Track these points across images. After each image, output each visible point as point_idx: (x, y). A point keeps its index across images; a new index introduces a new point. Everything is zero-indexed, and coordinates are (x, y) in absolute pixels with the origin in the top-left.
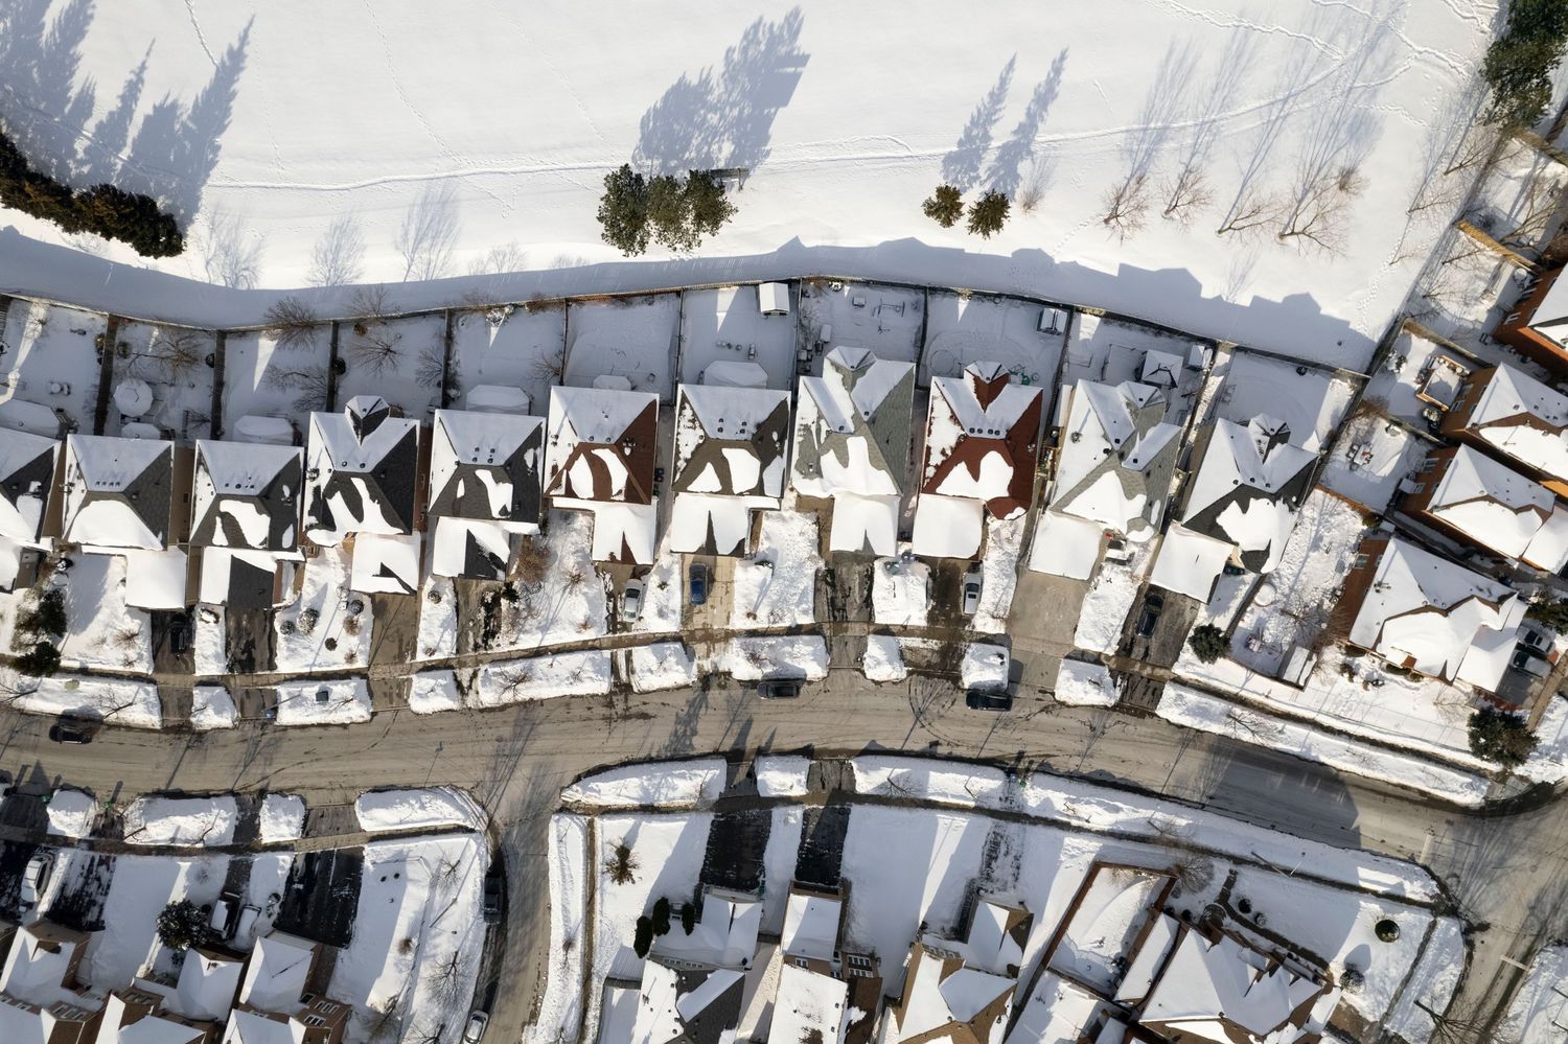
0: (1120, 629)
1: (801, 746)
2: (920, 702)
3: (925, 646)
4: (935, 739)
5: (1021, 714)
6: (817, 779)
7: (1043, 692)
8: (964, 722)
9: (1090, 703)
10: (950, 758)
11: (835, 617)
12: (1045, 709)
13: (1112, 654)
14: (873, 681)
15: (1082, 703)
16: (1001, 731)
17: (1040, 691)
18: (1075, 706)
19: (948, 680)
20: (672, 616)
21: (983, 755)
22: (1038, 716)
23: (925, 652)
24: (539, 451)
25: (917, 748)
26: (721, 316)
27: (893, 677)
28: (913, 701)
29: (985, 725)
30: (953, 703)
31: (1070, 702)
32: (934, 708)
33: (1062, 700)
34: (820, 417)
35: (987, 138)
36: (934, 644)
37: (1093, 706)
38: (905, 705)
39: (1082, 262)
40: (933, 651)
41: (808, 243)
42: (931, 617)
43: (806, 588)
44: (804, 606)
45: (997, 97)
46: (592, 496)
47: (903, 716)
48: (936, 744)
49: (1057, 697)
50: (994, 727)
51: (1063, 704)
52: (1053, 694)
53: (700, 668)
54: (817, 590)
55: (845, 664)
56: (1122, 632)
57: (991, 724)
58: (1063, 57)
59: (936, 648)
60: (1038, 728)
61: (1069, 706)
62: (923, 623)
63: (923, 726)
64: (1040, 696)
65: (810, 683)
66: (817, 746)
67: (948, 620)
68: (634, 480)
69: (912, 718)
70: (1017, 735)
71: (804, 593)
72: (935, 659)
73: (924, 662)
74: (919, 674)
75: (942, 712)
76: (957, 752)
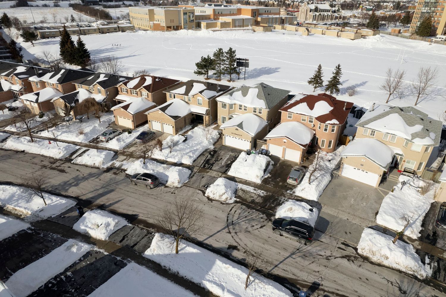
2: (236, 216)
3: (255, 192)
4: (235, 244)
5: (322, 253)
7: (347, 245)
8: (266, 241)
9: (395, 266)
11: (204, 166)
12: (348, 257)
13: (415, 237)
14: (208, 198)
15: (386, 263)
16: (299, 259)
17: (343, 244)
18: (379, 265)
19: (263, 213)
21: (276, 272)
22: (339, 260)
23: (253, 195)
25: (216, 245)
27: (223, 198)
28: (230, 217)
29: (285, 249)
30: (261, 227)
31: (374, 259)
32: (244, 225)
33: (365, 254)
36: (262, 193)
38: (224, 216)
40: (259, 196)
42: (265, 181)
47: (217, 221)
48: (235, 248)
49: (359, 251)
50: (293, 254)
51: (366, 259)
52: (356, 249)
54: (202, 154)
55: (196, 185)
56: (422, 226)
57: (291, 250)
59: (262, 195)
60: (336, 268)
61: (372, 263)
62: (259, 181)
63: (230, 233)
64: (343, 247)
65: (166, 187)
66: (141, 217)
67: (276, 185)
68: (152, 86)
69: (224, 225)
70: (314, 267)
72: (259, 200)
73: (250, 200)
74: (243, 204)
75: (250, 229)
76: (250, 260)
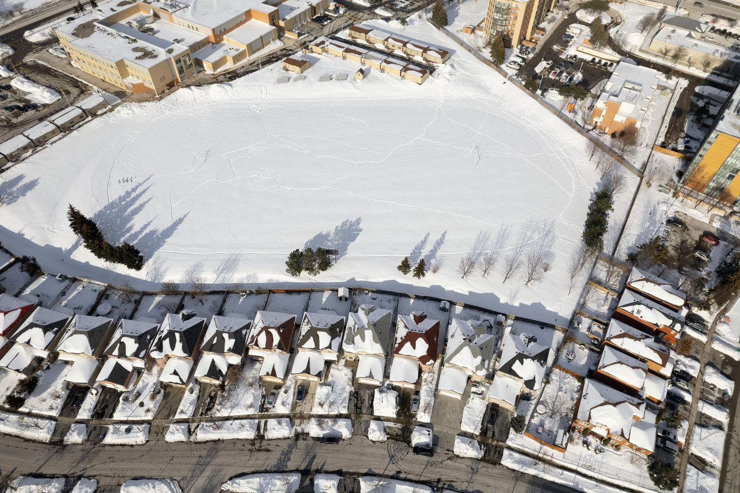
0: (481, 422)
1: (336, 469)
2: (393, 452)
3: (395, 426)
4: (399, 470)
5: (439, 460)
6: (342, 486)
7: (449, 450)
8: (412, 463)
9: (470, 456)
10: (406, 480)
11: (357, 412)
12: (449, 459)
13: (478, 434)
14: (372, 441)
15: (466, 456)
16: (430, 468)
17: (447, 450)
18: (464, 458)
19: (405, 442)
20: (287, 406)
21: (422, 479)
22: (447, 462)
23: (395, 429)
24: (248, 331)
25: (391, 473)
26: (324, 300)
27: (381, 439)
28: (389, 451)
29: (422, 464)
30: (407, 453)
31: (461, 455)
32: (399, 455)
33: (457, 454)
34: (355, 324)
35: (420, 253)
36: (399, 426)
37: (471, 458)
38: (386, 453)
39: (455, 290)
40: (399, 429)
41: (357, 280)
42: (398, 414)
43: (345, 397)
44: (344, 405)
45: (424, 242)
46: (264, 347)
47: (384, 458)
48: (399, 472)
49: (455, 453)
50: (426, 466)
51: (458, 456)
52: (453, 452)
53: (296, 430)
54: (350, 400)
55: (360, 432)
56: (482, 424)
57: (425, 464)
58: (445, 233)
59: (400, 427)
60: (446, 467)
61: (460, 458)
62: (395, 416)
63: (393, 463)
64: (447, 452)
65: (344, 440)
66: (344, 470)
67: (405, 415)
68: (282, 342)
69: (388, 459)
70: (437, 470)
71: (344, 399)
72: (400, 433)
73: (394, 434)
74: (392, 439)
75: (402, 457)
76: (410, 477)
